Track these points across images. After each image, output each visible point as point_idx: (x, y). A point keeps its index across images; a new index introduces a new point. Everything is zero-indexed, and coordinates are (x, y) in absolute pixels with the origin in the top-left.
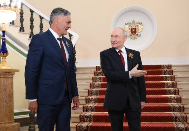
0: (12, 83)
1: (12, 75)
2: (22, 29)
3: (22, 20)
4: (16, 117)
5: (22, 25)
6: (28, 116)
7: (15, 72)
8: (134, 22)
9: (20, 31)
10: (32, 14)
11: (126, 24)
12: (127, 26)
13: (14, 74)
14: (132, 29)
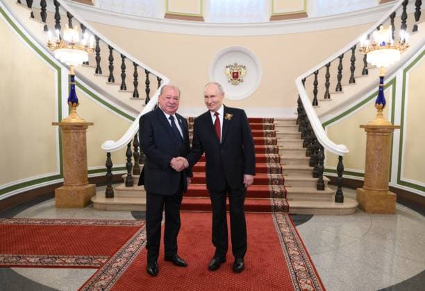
0: (84, 139)
1: (85, 129)
2: (98, 70)
3: (98, 59)
4: (90, 176)
5: (98, 66)
6: (104, 174)
7: (87, 126)
8: (236, 64)
9: (97, 72)
10: (111, 52)
11: (227, 67)
12: (228, 69)
13: (87, 128)
14: (233, 73)
